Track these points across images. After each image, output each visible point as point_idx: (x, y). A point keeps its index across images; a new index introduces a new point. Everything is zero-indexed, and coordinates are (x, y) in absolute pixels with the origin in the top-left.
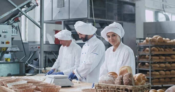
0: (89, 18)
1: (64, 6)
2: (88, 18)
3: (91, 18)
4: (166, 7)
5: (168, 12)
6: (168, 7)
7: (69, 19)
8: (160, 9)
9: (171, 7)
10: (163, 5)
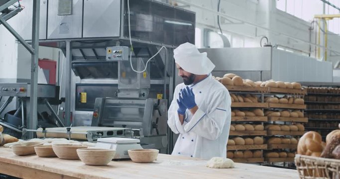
0: (122, 37)
1: (72, 14)
2: (119, 38)
3: (126, 38)
4: (223, 22)
5: (227, 32)
6: (226, 21)
7: (82, 38)
8: (213, 25)
9: (232, 23)
10: (218, 16)
